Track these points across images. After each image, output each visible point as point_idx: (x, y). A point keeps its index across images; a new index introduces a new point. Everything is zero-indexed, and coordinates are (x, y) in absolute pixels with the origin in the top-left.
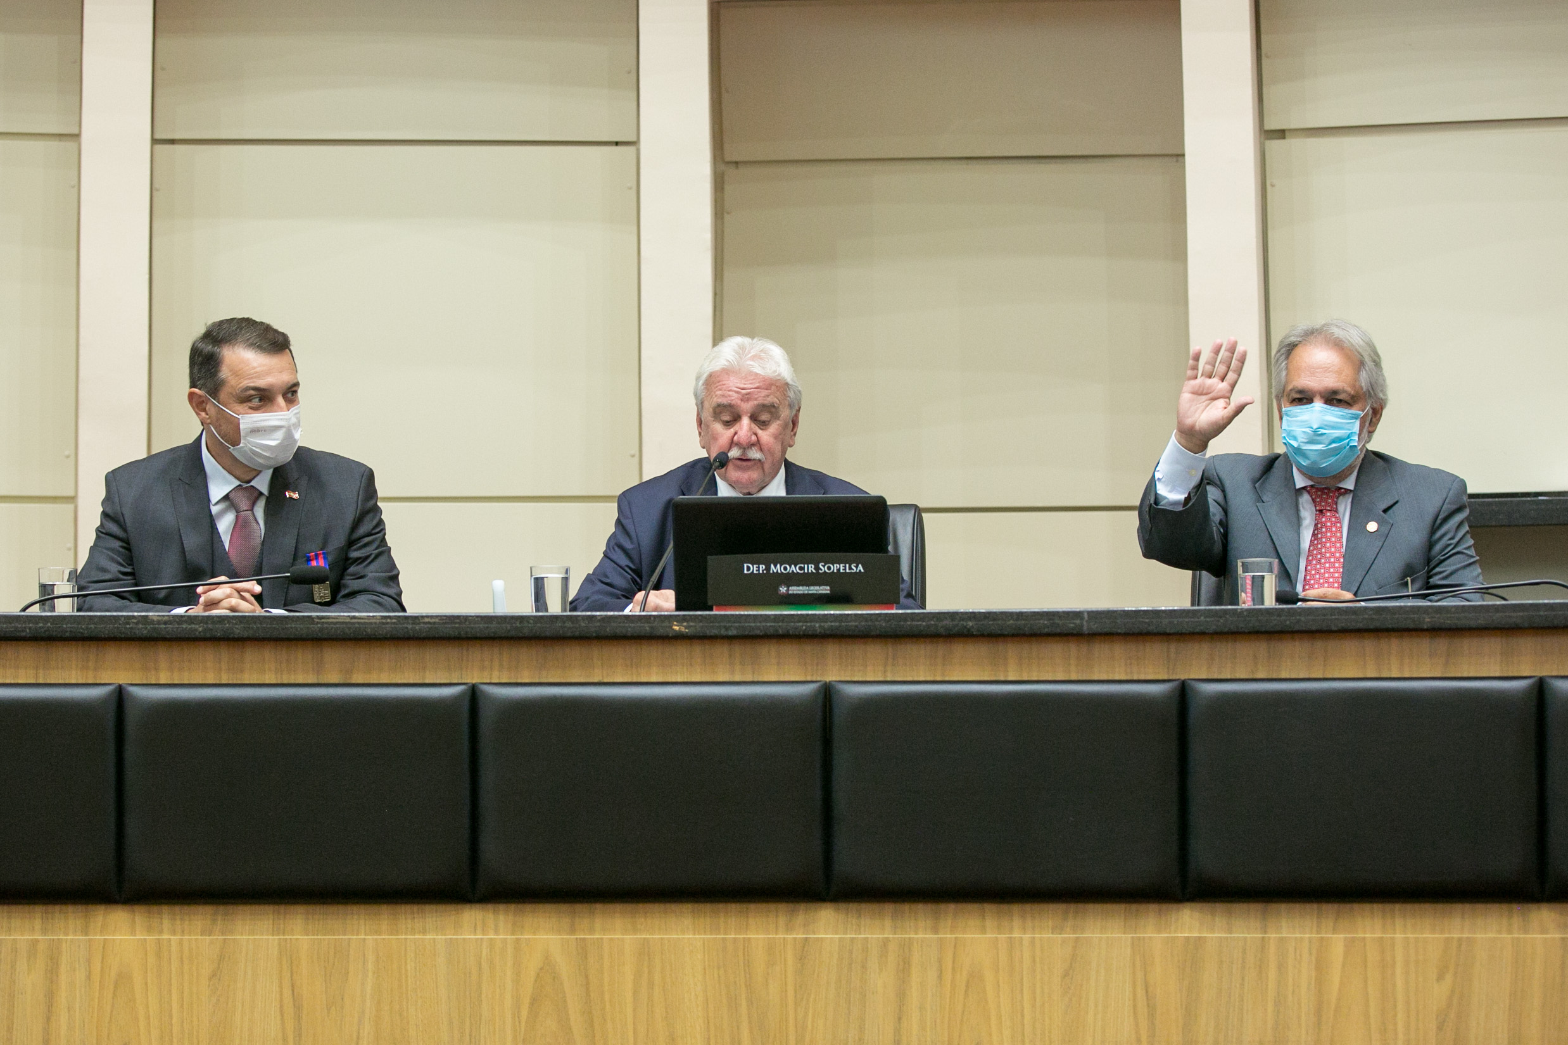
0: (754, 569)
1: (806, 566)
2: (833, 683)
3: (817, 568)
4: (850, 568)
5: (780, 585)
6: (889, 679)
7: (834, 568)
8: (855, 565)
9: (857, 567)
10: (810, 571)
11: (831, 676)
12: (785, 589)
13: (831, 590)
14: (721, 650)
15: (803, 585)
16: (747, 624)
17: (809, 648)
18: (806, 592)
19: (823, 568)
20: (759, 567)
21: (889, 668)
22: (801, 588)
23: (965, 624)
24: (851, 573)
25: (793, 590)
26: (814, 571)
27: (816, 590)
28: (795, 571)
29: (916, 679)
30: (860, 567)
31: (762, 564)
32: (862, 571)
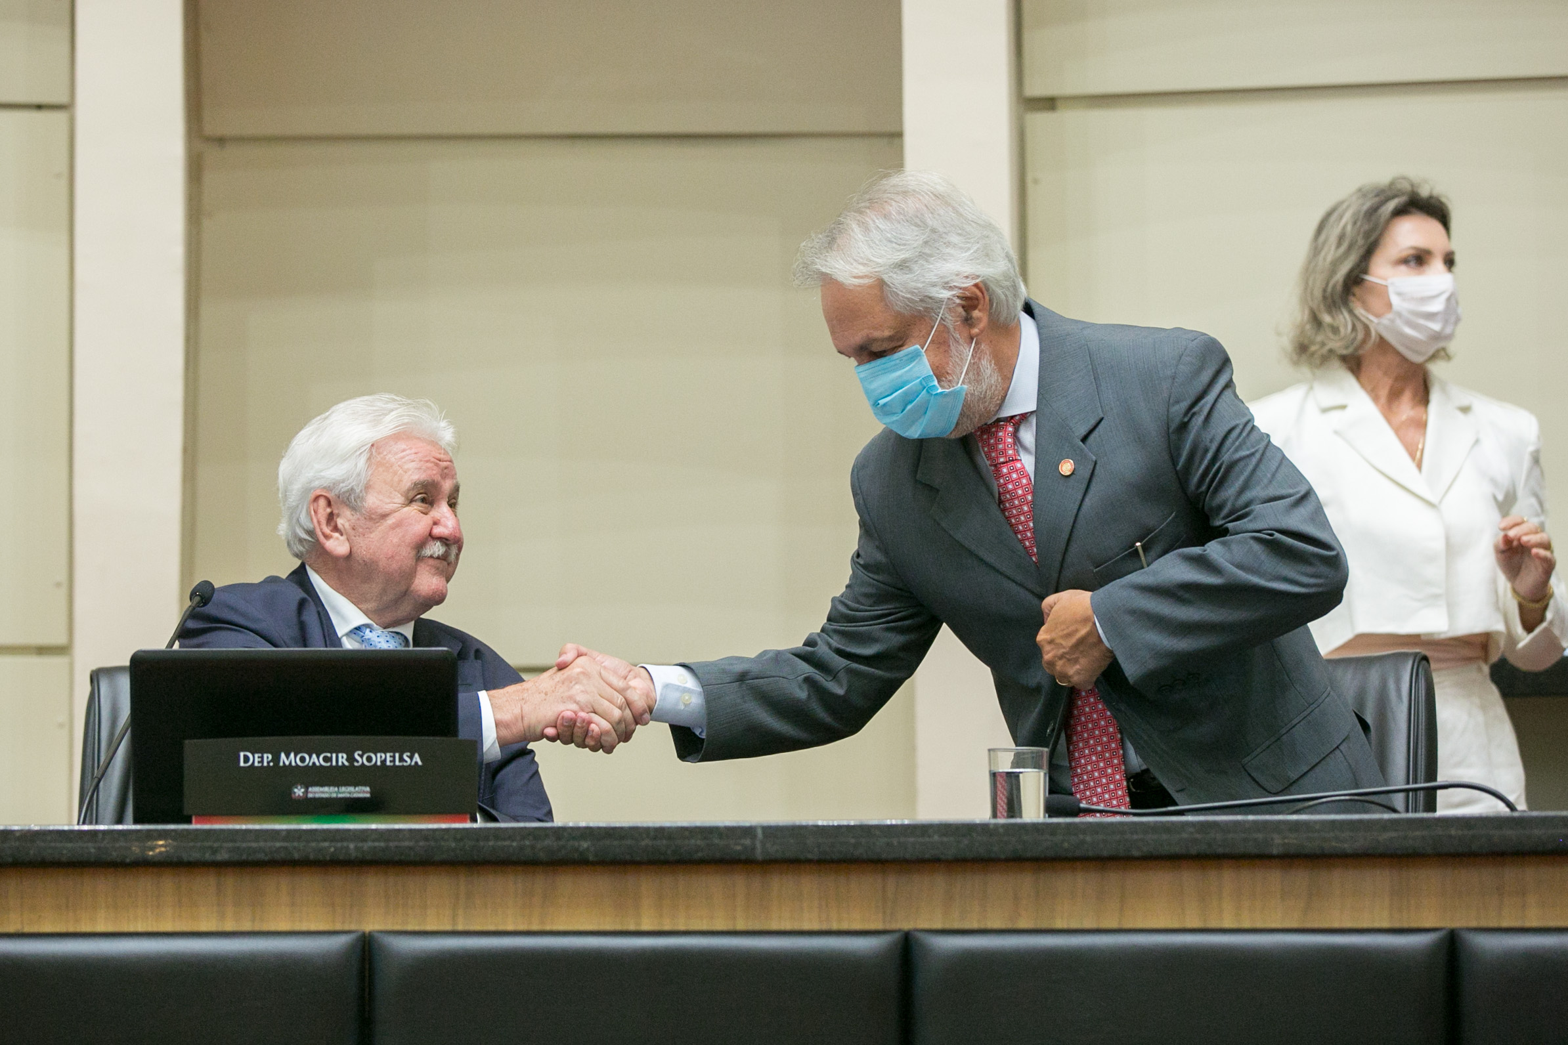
0: (255, 759)
1: (334, 755)
2: (376, 935)
3: (351, 759)
4: (401, 759)
5: (295, 784)
6: (460, 928)
7: (378, 758)
8: (409, 754)
9: (411, 758)
10: (340, 764)
11: (373, 923)
12: (303, 790)
13: (371, 793)
14: (206, 883)
15: (329, 785)
16: (244, 845)
17: (338, 880)
18: (334, 795)
19: (360, 759)
20: (262, 757)
21: (461, 912)
22: (326, 789)
23: (576, 844)
24: (403, 766)
25: (315, 793)
26: (346, 764)
27: (350, 793)
28: (318, 764)
29: (501, 928)
30: (417, 758)
31: (267, 753)
32: (420, 763)
